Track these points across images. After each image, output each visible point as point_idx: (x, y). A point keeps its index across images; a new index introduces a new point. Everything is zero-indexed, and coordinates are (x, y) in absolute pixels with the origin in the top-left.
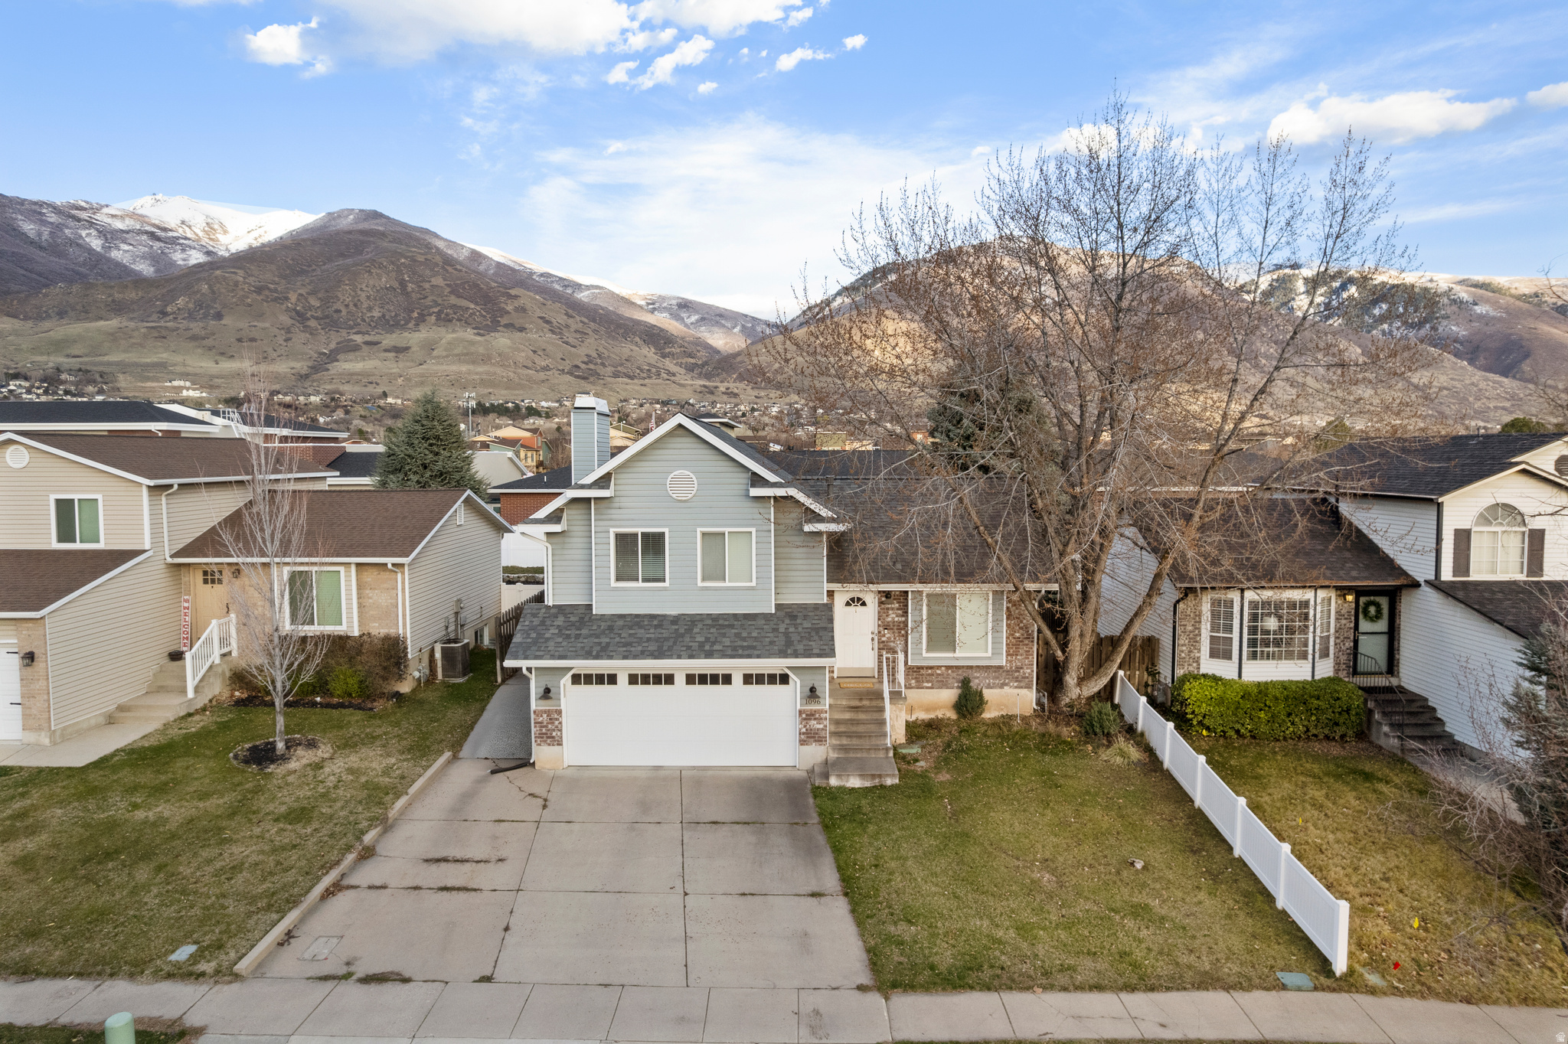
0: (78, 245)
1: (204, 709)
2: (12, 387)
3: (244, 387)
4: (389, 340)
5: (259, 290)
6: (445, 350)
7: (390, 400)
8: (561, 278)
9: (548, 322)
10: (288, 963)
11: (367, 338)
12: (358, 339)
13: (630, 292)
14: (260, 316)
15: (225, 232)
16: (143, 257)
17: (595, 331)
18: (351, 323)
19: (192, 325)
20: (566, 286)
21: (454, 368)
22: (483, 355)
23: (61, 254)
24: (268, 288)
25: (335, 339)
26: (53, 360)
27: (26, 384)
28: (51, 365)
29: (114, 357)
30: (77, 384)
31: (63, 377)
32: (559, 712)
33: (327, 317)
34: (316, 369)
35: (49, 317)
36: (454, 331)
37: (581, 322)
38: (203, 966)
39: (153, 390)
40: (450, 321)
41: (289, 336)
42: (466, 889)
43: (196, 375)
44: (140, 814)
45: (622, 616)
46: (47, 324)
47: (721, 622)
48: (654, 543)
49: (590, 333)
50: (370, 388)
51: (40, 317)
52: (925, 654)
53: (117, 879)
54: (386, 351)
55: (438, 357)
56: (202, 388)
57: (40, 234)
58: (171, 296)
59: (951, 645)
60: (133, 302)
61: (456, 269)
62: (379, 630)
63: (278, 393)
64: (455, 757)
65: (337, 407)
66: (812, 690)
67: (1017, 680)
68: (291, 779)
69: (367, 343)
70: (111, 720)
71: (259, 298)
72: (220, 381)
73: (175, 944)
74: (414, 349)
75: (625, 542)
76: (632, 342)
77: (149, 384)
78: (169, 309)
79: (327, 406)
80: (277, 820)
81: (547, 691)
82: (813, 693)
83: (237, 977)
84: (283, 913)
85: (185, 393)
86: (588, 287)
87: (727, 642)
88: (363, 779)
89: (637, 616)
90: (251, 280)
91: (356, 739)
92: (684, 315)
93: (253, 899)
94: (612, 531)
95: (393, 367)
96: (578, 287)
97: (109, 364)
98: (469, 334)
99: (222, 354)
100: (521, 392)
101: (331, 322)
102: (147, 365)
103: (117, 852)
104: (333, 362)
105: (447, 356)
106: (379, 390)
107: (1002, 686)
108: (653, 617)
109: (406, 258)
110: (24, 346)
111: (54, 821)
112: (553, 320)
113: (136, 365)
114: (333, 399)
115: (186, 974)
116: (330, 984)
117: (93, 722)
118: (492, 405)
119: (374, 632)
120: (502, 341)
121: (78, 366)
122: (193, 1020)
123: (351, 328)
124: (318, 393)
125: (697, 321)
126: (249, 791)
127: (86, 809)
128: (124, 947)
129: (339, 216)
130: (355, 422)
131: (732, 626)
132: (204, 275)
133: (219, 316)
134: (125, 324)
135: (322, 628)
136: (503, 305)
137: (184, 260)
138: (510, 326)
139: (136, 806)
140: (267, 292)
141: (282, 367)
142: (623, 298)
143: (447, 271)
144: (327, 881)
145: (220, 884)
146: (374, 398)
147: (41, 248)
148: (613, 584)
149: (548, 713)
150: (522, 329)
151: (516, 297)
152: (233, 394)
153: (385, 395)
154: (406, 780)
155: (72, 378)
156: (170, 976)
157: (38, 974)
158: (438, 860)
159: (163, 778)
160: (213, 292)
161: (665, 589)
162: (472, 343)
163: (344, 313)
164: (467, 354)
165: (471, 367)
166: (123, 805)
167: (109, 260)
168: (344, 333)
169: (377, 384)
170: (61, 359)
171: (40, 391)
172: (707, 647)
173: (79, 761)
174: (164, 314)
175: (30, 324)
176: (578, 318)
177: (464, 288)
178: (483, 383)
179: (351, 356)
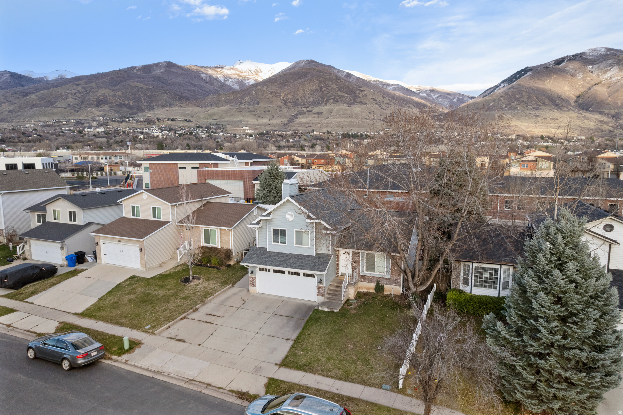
0: (217, 80)
1: (182, 265)
2: (197, 131)
3: (266, 129)
4: (316, 110)
5: (271, 93)
6: (336, 113)
7: (315, 133)
8: (382, 82)
9: (375, 100)
10: (166, 334)
11: (308, 109)
12: (305, 110)
13: (410, 86)
14: (271, 102)
15: (261, 72)
16: (236, 83)
17: (394, 103)
18: (302, 104)
19: (250, 107)
20: (384, 85)
21: (339, 120)
22: (350, 114)
23: (212, 84)
24: (274, 92)
25: (297, 110)
26: (208, 121)
27: (201, 129)
28: (208, 123)
29: (226, 119)
30: (215, 129)
31: (212, 127)
32: (255, 278)
33: (294, 102)
34: (290, 121)
35: (208, 106)
36: (339, 105)
37: (389, 99)
38: (150, 331)
39: (237, 130)
40: (338, 101)
41: (281, 109)
42: (210, 323)
43: (250, 125)
44: (155, 292)
45: (274, 252)
46: (208, 109)
47: (299, 257)
48: (283, 232)
49: (392, 104)
50: (308, 128)
51: (206, 107)
52: (365, 272)
53: (144, 308)
54: (314, 114)
55: (333, 116)
56: (252, 129)
57: (206, 78)
58: (243, 97)
59: (373, 270)
60: (232, 100)
61: (341, 81)
62: (226, 247)
63: (277, 131)
64: (233, 286)
65: (296, 136)
66: (321, 280)
67: (395, 283)
68: (190, 288)
69: (308, 111)
70: (161, 266)
71: (271, 96)
72: (258, 127)
73: (147, 325)
74: (324, 113)
75: (276, 232)
76: (409, 107)
77: (236, 128)
78: (243, 102)
79: (293, 136)
80: (181, 299)
81: (252, 272)
82: (320, 282)
83: (155, 334)
84: (170, 322)
85: (247, 131)
86: (392, 85)
87: (298, 264)
88: (206, 290)
89: (278, 253)
90: (269, 89)
91: (211, 278)
92: (432, 94)
93: (166, 317)
94: (272, 228)
95: (317, 120)
96: (388, 85)
97: (225, 122)
98: (345, 106)
99: (259, 117)
100: (364, 129)
101: (295, 104)
102: (236, 122)
103: (146, 301)
104: (296, 118)
105: (336, 115)
106: (311, 129)
107: (391, 284)
108: (282, 253)
109: (322, 78)
110: (201, 117)
111: (139, 291)
112: (377, 99)
113: (232, 122)
114: (295, 133)
115: (147, 332)
116: (170, 339)
117: (156, 266)
118: (352, 134)
119: (224, 247)
120: (357, 108)
121: (216, 123)
122: (143, 341)
123: (302, 105)
124: (290, 130)
125: (438, 97)
126: (179, 290)
127: (146, 290)
128: (139, 323)
129: (299, 63)
130: (302, 142)
131: (301, 259)
132: (254, 88)
133: (258, 103)
134: (230, 107)
135: (212, 245)
136: (358, 94)
137: (248, 83)
138: (360, 102)
139: (155, 290)
140: (274, 94)
141: (278, 121)
142: (407, 89)
143: (337, 82)
144: (183, 316)
145: (162, 312)
146: (309, 132)
147: (207, 82)
148: (273, 243)
149: (253, 278)
150: (365, 104)
151: (363, 91)
152: (262, 132)
153: (313, 131)
154: (216, 291)
155: (214, 127)
156: (144, 331)
157: (124, 326)
158: (209, 315)
159: (164, 283)
160: (257, 95)
161: (286, 246)
162: (346, 110)
163: (300, 100)
164: (343, 114)
165: (345, 119)
166: (153, 289)
167: (226, 85)
168: (300, 107)
169: (311, 127)
170: (211, 121)
171: (205, 132)
172: (292, 265)
173: (149, 276)
174: (241, 103)
175: (203, 109)
176: (387, 98)
177: (344, 88)
178: (349, 125)
179: (302, 116)
